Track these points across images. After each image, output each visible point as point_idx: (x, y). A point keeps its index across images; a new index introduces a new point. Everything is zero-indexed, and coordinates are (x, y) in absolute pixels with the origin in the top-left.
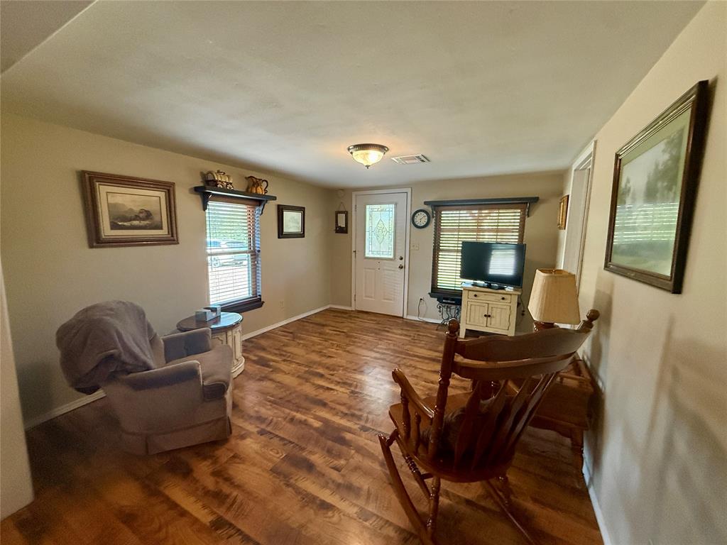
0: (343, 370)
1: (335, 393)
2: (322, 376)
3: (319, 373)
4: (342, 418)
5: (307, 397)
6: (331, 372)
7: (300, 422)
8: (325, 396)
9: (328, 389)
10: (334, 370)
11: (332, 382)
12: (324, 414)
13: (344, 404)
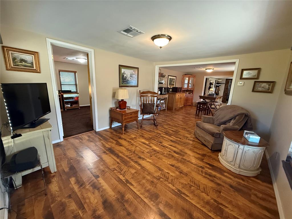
0: (164, 154)
1: (168, 144)
2: (175, 152)
3: (177, 154)
4: (166, 137)
5: (178, 144)
6: (170, 153)
7: (178, 138)
8: (172, 144)
9: (171, 146)
10: (169, 154)
11: (170, 148)
12: (171, 139)
13: (165, 140)
